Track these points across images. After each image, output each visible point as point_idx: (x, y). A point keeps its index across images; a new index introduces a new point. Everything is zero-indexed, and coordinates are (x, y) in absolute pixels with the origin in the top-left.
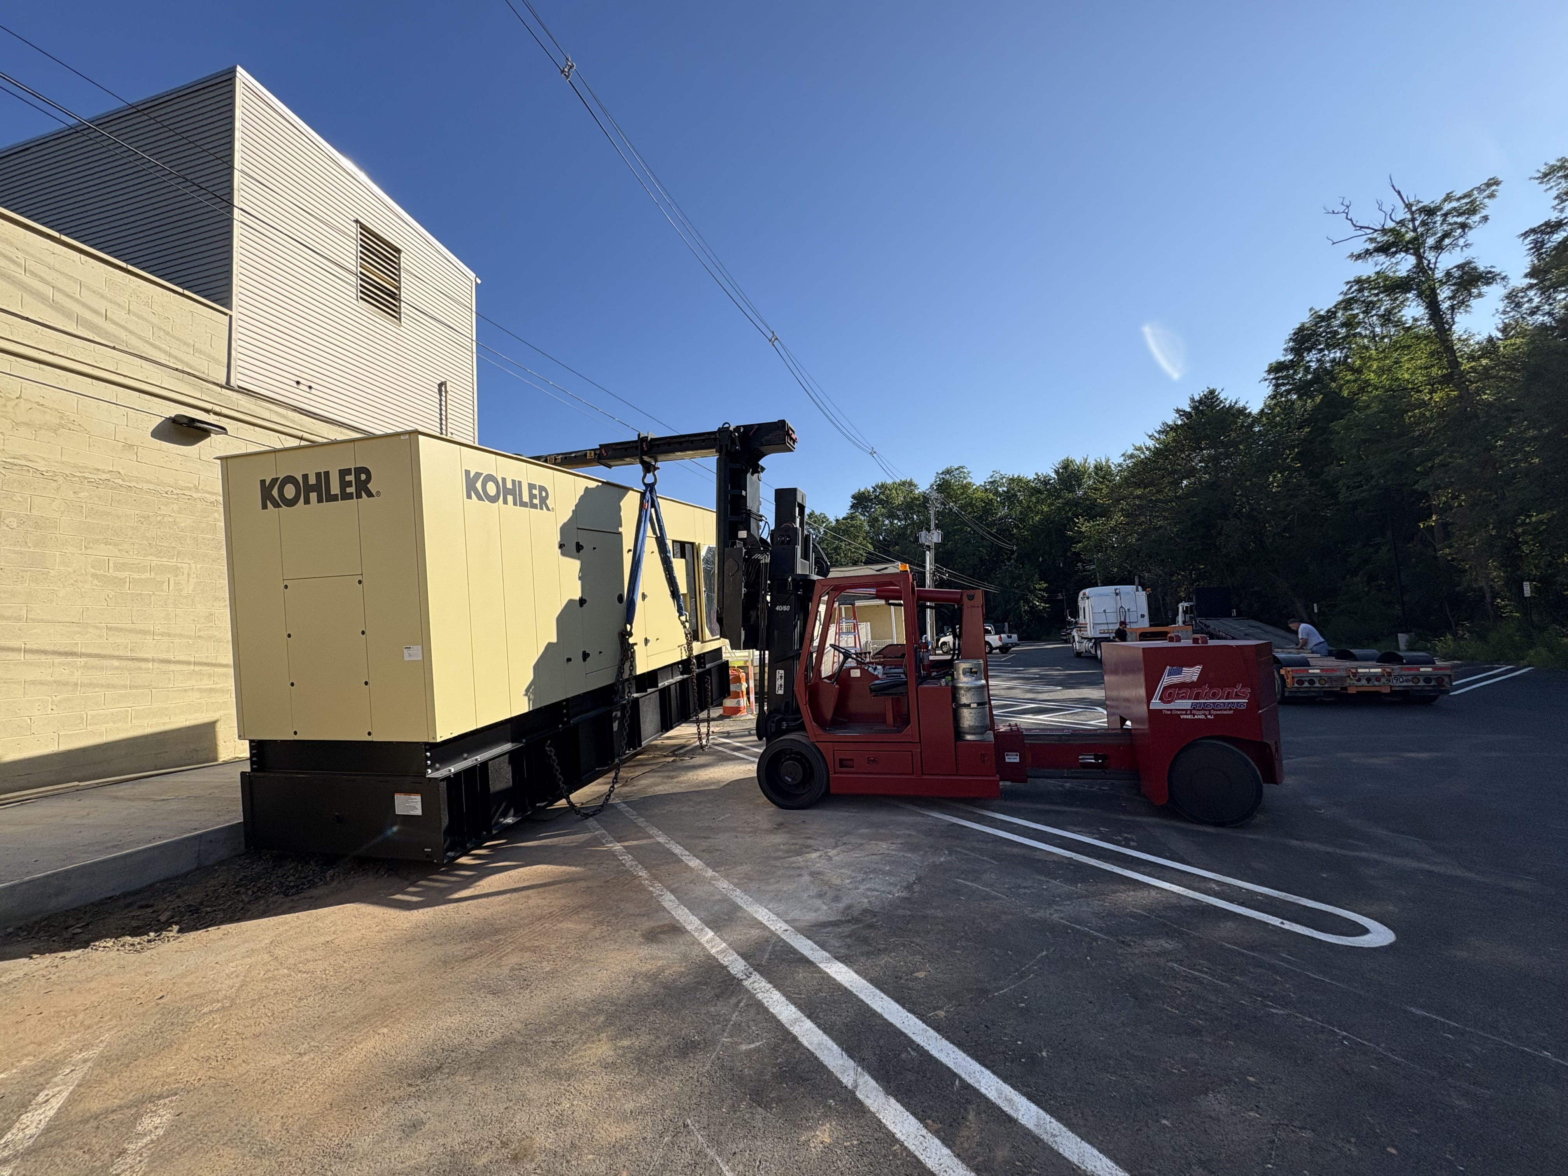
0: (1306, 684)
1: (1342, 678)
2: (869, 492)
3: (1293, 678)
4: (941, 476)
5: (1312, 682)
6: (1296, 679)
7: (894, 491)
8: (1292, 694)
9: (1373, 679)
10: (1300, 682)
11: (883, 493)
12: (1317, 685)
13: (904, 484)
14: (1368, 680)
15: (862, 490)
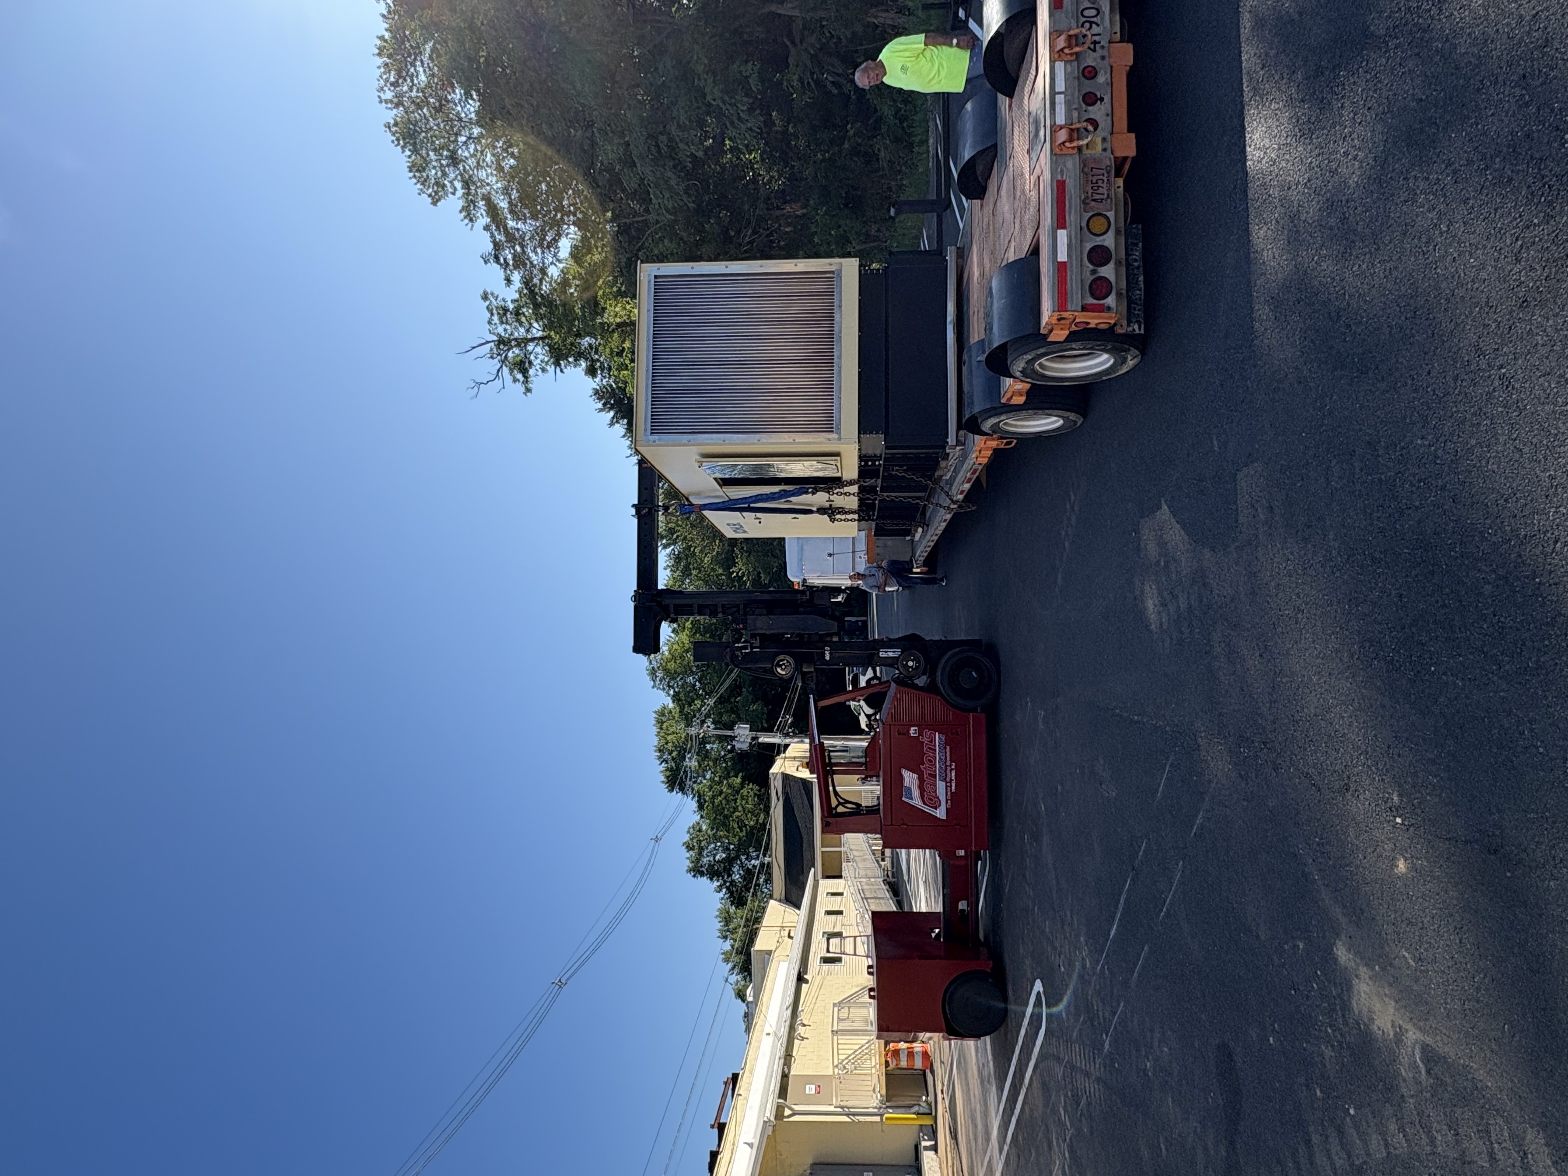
0: (1108, 271)
1: (1087, 169)
2: (667, 769)
3: (1084, 308)
4: (658, 682)
5: (1099, 256)
6: (1091, 301)
7: (669, 738)
8: (1138, 311)
9: (1089, 86)
10: (1099, 288)
11: (670, 753)
12: (1108, 240)
13: (660, 723)
14: (1090, 99)
15: (663, 779)
